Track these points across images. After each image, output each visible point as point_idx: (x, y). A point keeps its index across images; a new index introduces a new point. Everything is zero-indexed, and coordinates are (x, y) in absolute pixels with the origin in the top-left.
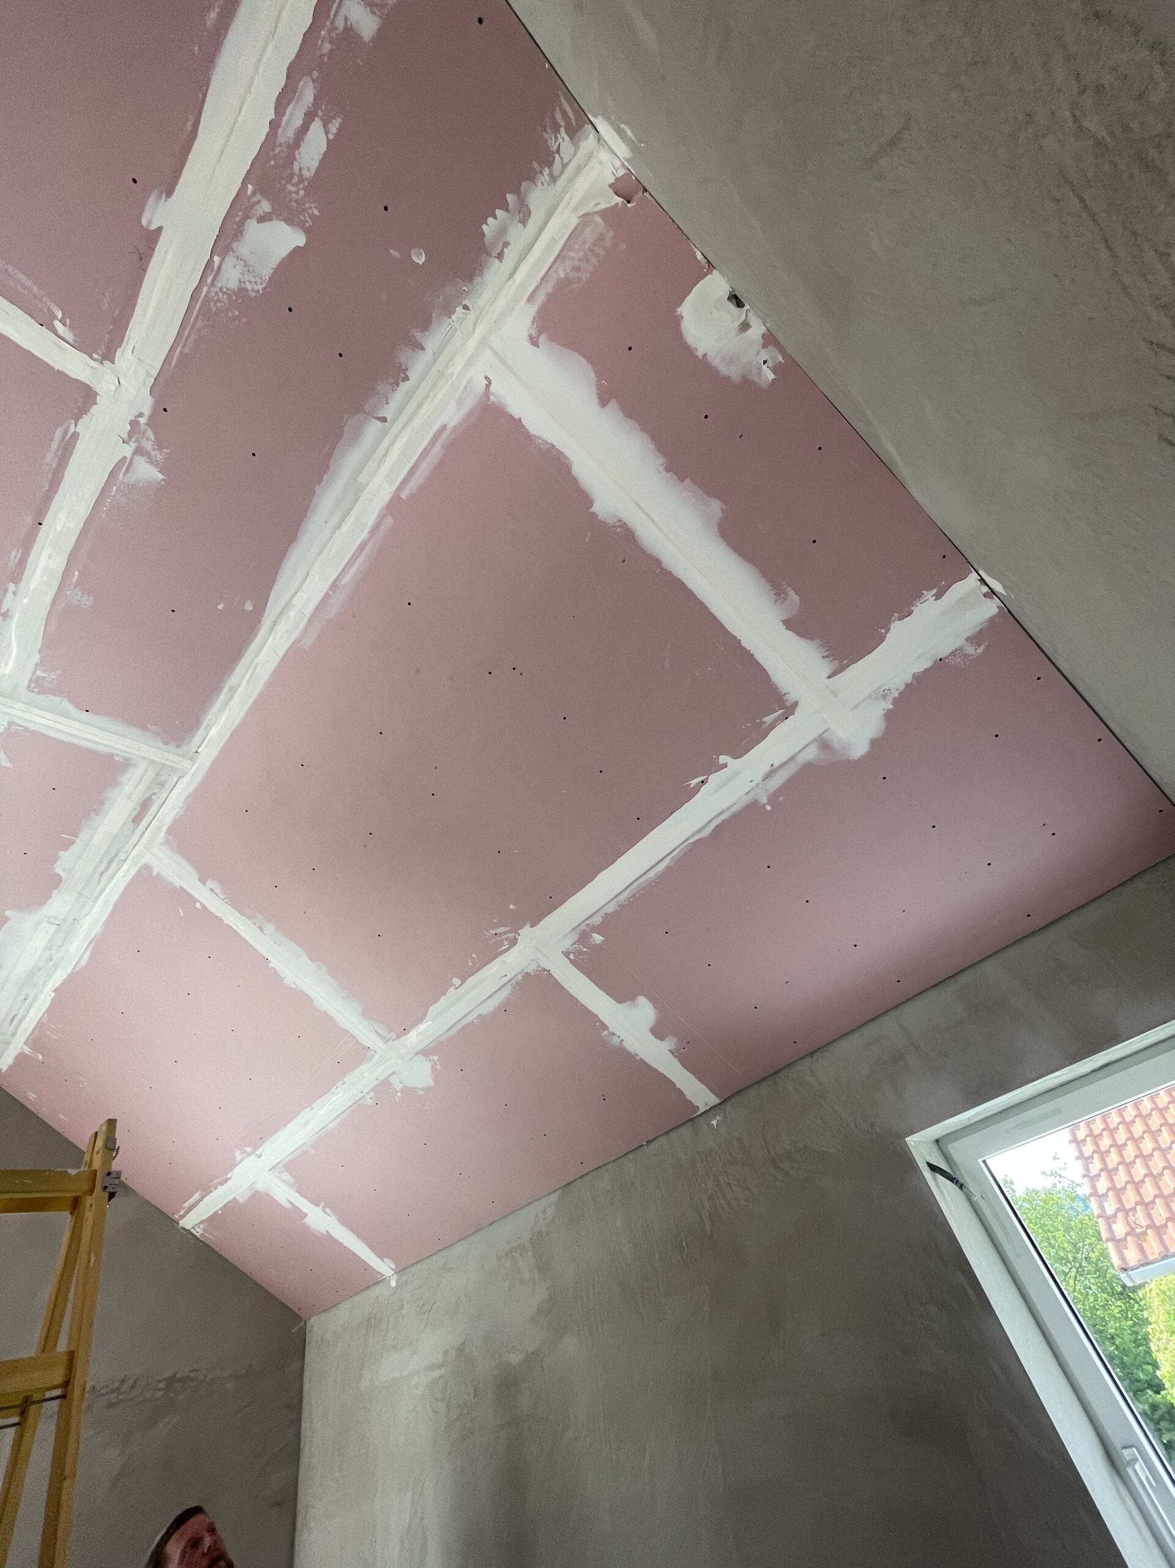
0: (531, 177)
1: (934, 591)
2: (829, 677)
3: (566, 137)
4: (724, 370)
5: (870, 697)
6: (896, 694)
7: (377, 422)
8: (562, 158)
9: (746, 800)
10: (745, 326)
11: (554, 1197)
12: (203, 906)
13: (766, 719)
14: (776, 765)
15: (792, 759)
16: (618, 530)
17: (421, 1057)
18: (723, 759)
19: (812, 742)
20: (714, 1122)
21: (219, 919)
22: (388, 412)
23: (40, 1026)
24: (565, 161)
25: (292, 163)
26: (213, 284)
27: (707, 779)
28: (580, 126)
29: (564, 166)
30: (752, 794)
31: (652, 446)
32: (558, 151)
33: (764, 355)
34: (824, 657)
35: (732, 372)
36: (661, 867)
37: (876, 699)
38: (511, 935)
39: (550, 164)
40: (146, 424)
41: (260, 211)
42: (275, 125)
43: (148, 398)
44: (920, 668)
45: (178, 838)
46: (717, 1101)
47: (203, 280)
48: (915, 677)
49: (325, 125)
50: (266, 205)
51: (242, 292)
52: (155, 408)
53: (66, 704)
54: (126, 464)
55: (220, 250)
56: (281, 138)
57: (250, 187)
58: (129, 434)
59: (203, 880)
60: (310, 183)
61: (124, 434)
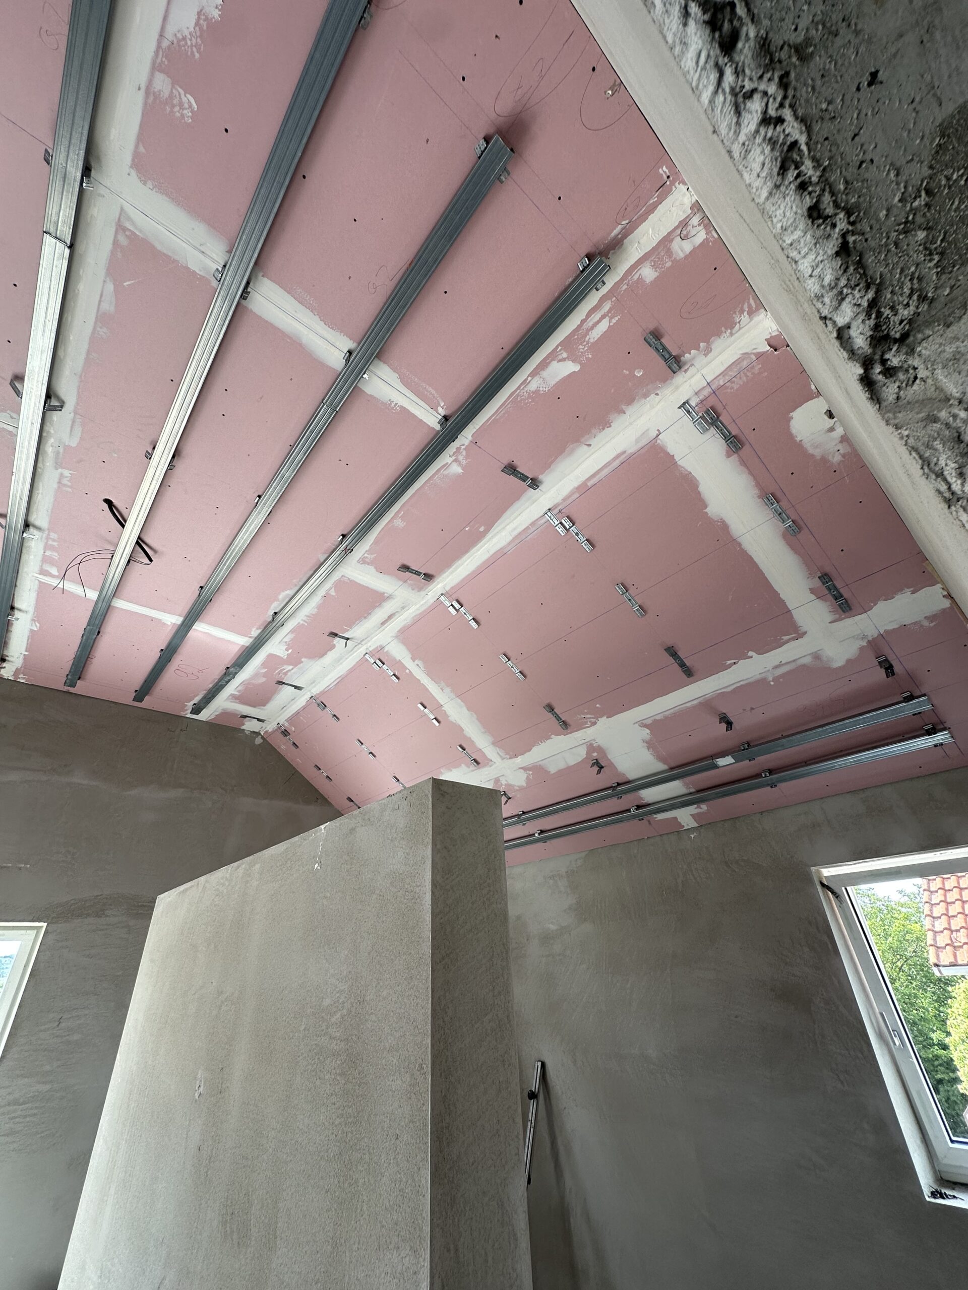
0: (718, 334)
1: (912, 589)
2: (830, 623)
3: (747, 316)
4: (811, 451)
5: (853, 637)
6: (870, 639)
7: (586, 447)
8: (740, 325)
9: (759, 677)
10: (832, 429)
11: (583, 854)
12: (410, 671)
13: (783, 637)
14: (783, 662)
15: (794, 661)
16: (719, 524)
17: (522, 770)
18: (750, 653)
19: (810, 654)
20: (693, 836)
21: (419, 680)
22: (593, 442)
23: (297, 713)
24: (741, 326)
25: (586, 336)
26: (523, 389)
27: (738, 662)
28: (757, 309)
29: (740, 329)
30: (763, 675)
31: (754, 483)
32: (739, 322)
33: (840, 447)
34: (830, 612)
35: (817, 453)
36: (695, 702)
37: (857, 639)
38: (593, 720)
39: (732, 328)
40: (464, 449)
41: (560, 357)
42: (583, 321)
43: (470, 438)
44: (890, 627)
45: (404, 635)
46: (696, 825)
47: (519, 388)
48: (886, 631)
49: (611, 319)
50: (565, 355)
51: (537, 392)
52: (471, 442)
53: (372, 569)
54: (446, 466)
55: (534, 374)
56: (585, 326)
57: (560, 348)
58: (454, 453)
59: (413, 659)
60: (593, 344)
61: (451, 453)
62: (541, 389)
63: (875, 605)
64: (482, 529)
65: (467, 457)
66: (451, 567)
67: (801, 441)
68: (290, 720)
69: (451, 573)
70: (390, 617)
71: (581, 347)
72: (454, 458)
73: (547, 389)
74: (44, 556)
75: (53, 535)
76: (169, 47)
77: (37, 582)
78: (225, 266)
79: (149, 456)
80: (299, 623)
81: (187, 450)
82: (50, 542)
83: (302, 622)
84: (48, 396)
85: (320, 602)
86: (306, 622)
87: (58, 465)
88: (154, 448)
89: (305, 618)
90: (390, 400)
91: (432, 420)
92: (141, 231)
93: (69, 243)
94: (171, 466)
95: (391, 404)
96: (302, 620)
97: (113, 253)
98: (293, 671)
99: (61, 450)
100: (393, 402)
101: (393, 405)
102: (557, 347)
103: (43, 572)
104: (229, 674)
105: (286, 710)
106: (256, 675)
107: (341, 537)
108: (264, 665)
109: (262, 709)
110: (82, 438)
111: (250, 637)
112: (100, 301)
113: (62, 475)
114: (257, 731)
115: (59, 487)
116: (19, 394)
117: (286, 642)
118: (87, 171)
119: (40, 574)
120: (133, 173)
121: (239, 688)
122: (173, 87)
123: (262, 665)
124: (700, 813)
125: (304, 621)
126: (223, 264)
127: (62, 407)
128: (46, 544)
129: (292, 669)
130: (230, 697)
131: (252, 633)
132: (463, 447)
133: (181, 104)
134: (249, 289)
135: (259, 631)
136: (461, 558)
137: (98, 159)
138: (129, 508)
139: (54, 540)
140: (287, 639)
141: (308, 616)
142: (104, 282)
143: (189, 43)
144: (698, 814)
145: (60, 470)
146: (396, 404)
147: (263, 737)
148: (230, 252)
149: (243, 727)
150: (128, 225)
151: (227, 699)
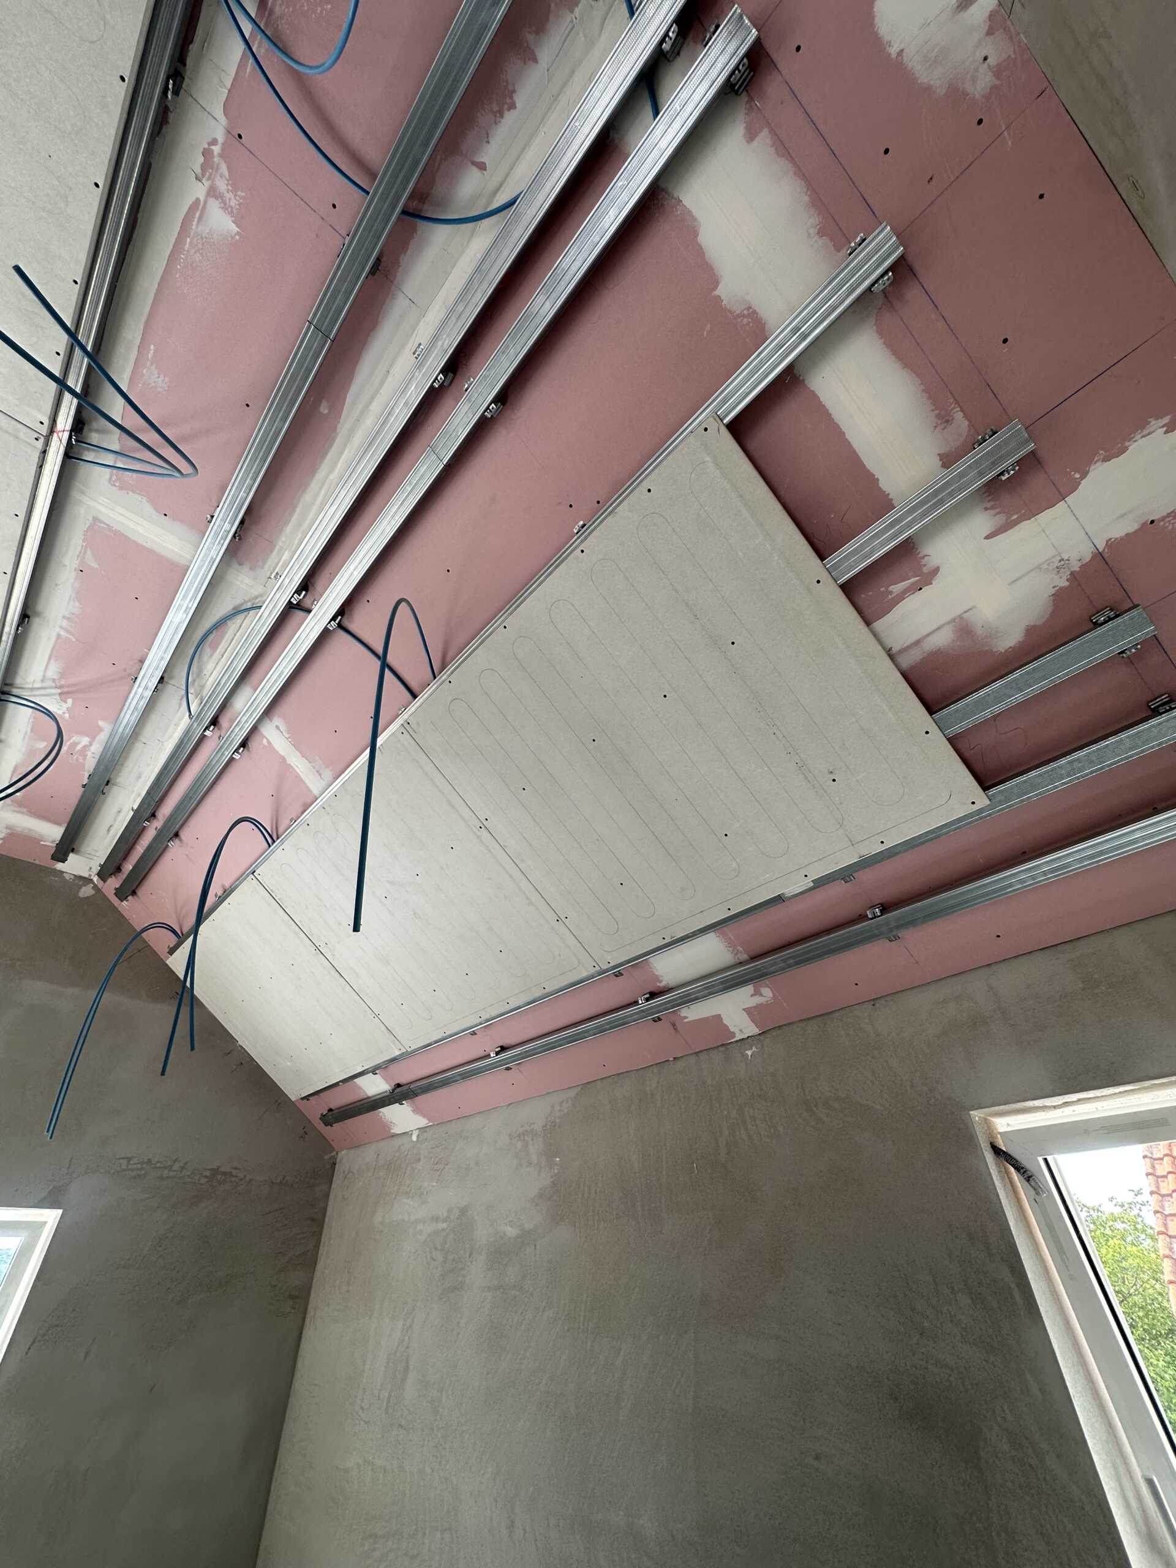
1: (1166, 420)
2: (987, 537)
4: (924, 75)
5: (1039, 567)
6: (1076, 567)
7: (475, 169)
10: (966, 2)
12: (269, 742)
15: (917, 643)
19: (949, 623)
20: (749, 1053)
21: (283, 759)
22: (488, 154)
33: (986, 48)
35: (934, 78)
37: (1047, 571)
40: (219, 154)
43: (219, 122)
44: (1118, 531)
46: (756, 1031)
48: (1110, 544)
52: (230, 133)
53: (145, 504)
54: (199, 209)
58: (202, 168)
61: (198, 169)
63: (1084, 475)
67: (901, 53)
72: (206, 183)
80: (60, 637)
83: (64, 634)
85: (78, 585)
89: (67, 625)
96: (61, 628)
98: (92, 749)
106: (31, 753)
108: (36, 730)
117: (55, 682)
123: (33, 731)
124: (762, 1004)
129: (91, 744)
132: (214, 149)
140: (53, 674)
141: (69, 619)
144: (758, 1007)
147: (96, 886)
149: (59, 867)
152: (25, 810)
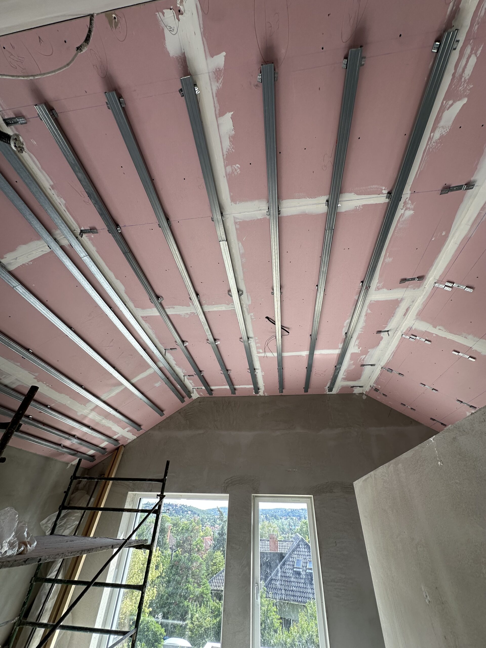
12: (436, 335)
21: (445, 338)
23: (378, 378)
25: (461, 80)
26: (431, 143)
40: (408, 200)
41: (448, 106)
42: (454, 75)
43: (409, 192)
45: (421, 316)
47: (427, 144)
49: (476, 54)
50: (451, 102)
51: (442, 137)
52: (411, 193)
53: (385, 290)
54: (402, 215)
55: (433, 130)
56: (457, 75)
57: (445, 102)
58: (403, 206)
59: (435, 327)
60: (469, 79)
61: (402, 207)
62: (444, 133)
64: (444, 234)
65: (412, 203)
66: (433, 266)
68: (376, 382)
69: (435, 269)
70: (407, 310)
71: (460, 88)
72: (404, 209)
73: (448, 130)
74: (256, 347)
75: (256, 338)
76: (226, 157)
77: (258, 357)
78: (269, 208)
79: (273, 293)
80: (359, 333)
81: (284, 283)
82: (256, 341)
83: (360, 332)
84: (238, 292)
85: (365, 319)
86: (363, 332)
87: (249, 313)
88: (273, 290)
89: (361, 330)
90: (355, 207)
91: (382, 199)
92: (241, 220)
93: (226, 240)
94: (281, 293)
95: (356, 208)
96: (360, 331)
97: (237, 233)
98: (366, 358)
99: (248, 307)
100: (357, 206)
101: (358, 208)
102: (442, 103)
103: (259, 353)
104: (337, 368)
105: (371, 379)
106: (349, 365)
107: (361, 283)
108: (351, 359)
109: (359, 381)
110: (252, 300)
111: (339, 349)
112: (239, 251)
113: (251, 316)
114: (361, 392)
115: (252, 320)
116: (231, 296)
117: (357, 345)
118: (222, 214)
119: (258, 354)
120: (232, 203)
121: (345, 374)
122: (232, 167)
123: (350, 359)
125: (361, 331)
126: (268, 208)
127: (243, 293)
128: (255, 342)
129: (366, 357)
130: (342, 379)
131: (339, 346)
132: (407, 200)
133: (236, 170)
134: (279, 209)
135: (342, 344)
136: (437, 257)
137: (223, 208)
138: (274, 317)
139: (257, 340)
140: (357, 343)
141: (362, 328)
142: (238, 244)
143: (230, 149)
145: (250, 314)
146: (359, 206)
147: (365, 395)
148: (268, 202)
149: (354, 392)
150: (238, 220)
151: (341, 381)
152: (346, 380)
